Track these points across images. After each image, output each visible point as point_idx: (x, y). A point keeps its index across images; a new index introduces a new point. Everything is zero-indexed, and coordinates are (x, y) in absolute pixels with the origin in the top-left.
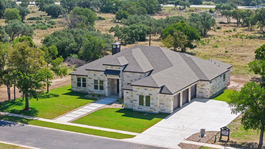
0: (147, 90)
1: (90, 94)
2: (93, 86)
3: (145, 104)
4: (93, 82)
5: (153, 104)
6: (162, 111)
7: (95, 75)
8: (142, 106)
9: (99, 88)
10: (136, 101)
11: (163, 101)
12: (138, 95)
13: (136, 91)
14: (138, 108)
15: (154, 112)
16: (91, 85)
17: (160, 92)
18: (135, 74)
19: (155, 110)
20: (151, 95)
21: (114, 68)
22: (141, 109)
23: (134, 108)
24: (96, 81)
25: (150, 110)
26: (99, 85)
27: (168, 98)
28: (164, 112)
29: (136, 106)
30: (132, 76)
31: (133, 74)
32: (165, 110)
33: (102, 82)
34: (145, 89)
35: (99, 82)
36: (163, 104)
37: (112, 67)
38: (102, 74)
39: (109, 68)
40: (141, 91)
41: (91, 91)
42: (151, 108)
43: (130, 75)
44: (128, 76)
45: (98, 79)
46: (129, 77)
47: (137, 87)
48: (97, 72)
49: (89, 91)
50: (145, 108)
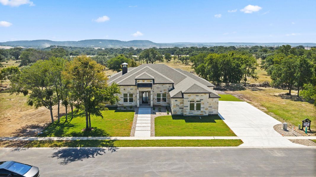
0: (198, 96)
1: (120, 107)
2: (123, 100)
3: (195, 109)
4: (123, 96)
5: (203, 108)
6: (210, 113)
7: (124, 89)
8: (193, 111)
9: (128, 101)
10: (187, 107)
11: (211, 104)
12: (189, 101)
13: (187, 98)
14: (189, 113)
15: (205, 114)
16: (120, 99)
17: (210, 97)
18: (164, 85)
19: (205, 113)
20: (202, 100)
21: (146, 82)
22: (192, 113)
23: (185, 113)
24: (125, 95)
25: (201, 113)
26: (128, 98)
27: (216, 102)
28: (212, 113)
29: (187, 112)
30: (162, 87)
31: (162, 86)
32: (213, 112)
33: (131, 95)
34: (196, 96)
35: (128, 95)
36: (211, 107)
37: (144, 80)
38: (131, 88)
39: (141, 82)
40: (193, 97)
41: (121, 104)
42: (202, 112)
43: (160, 87)
44: (157, 88)
45: (128, 93)
46: (159, 88)
47: (189, 94)
48: (127, 87)
49: (119, 104)
50: (196, 113)
